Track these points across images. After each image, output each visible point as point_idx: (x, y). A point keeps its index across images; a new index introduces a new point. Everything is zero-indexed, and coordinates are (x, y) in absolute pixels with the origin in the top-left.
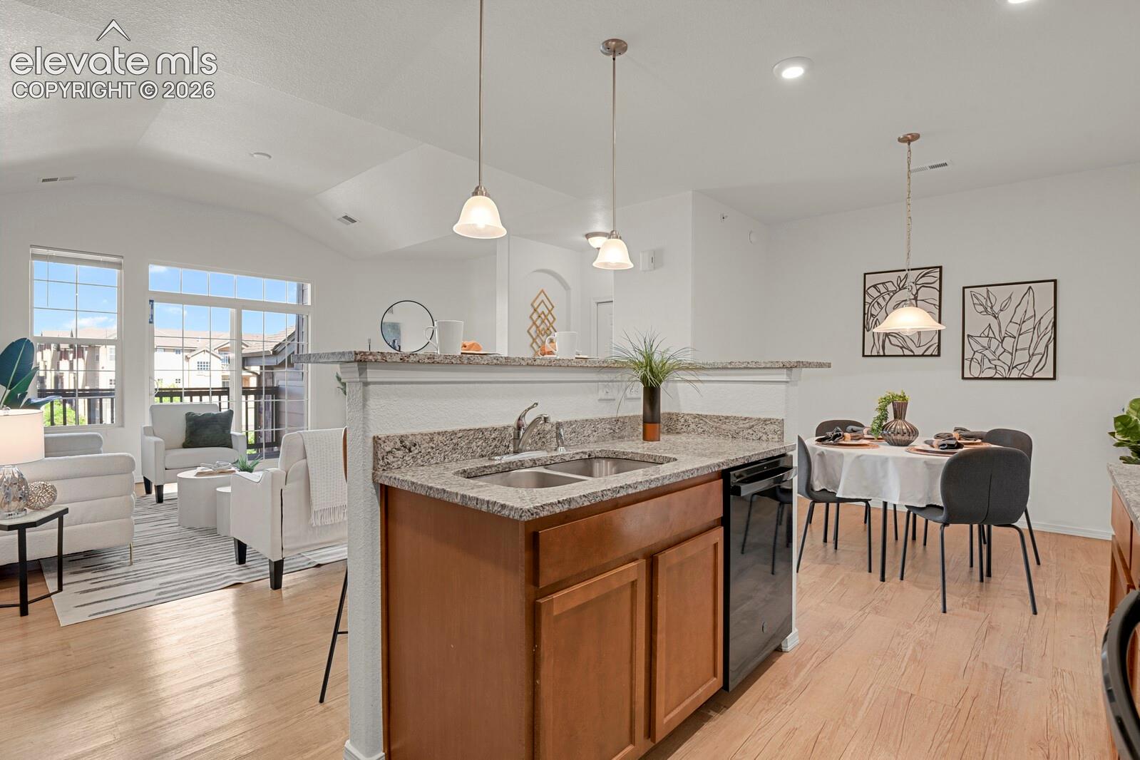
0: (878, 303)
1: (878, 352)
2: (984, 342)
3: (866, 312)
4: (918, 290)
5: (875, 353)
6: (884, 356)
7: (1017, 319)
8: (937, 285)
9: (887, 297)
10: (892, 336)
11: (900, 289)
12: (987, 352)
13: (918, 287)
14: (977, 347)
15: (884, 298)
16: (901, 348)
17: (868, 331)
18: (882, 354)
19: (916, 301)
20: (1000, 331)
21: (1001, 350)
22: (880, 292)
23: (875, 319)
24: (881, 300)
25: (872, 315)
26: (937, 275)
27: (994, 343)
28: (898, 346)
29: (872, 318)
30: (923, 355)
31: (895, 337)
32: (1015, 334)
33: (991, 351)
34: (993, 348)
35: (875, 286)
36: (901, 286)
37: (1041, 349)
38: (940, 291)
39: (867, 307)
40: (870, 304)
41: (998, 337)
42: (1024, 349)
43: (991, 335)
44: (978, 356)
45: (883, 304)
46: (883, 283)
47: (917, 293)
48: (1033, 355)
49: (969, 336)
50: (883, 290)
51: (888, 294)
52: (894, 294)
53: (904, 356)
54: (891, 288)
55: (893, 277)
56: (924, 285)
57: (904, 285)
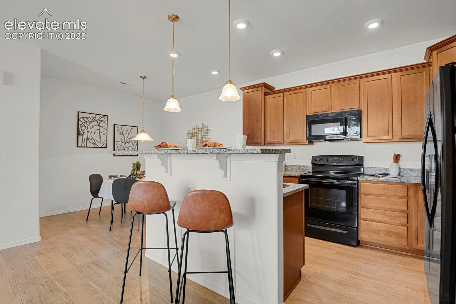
0: (84, 125)
1: (84, 146)
2: (120, 143)
3: (79, 128)
4: (100, 123)
5: (83, 146)
6: (87, 147)
7: (129, 137)
8: (106, 122)
9: (88, 123)
10: (90, 139)
11: (93, 121)
12: (121, 147)
13: (100, 121)
14: (118, 145)
15: (87, 124)
16: (94, 144)
17: (80, 136)
18: (86, 146)
19: (99, 127)
20: (125, 140)
21: (125, 147)
22: (85, 121)
23: (83, 132)
24: (85, 124)
25: (82, 130)
26: (106, 118)
27: (123, 144)
28: (92, 143)
29: (82, 131)
30: (101, 147)
31: (91, 140)
32: (129, 142)
33: (122, 147)
34: (123, 146)
35: (83, 118)
36: (93, 120)
37: (135, 147)
38: (107, 124)
39: (79, 126)
40: (81, 125)
41: (124, 142)
42: (130, 147)
43: (122, 142)
44: (119, 148)
45: (86, 126)
46: (87, 117)
47: (99, 124)
48: (133, 148)
49: (116, 141)
50: (86, 120)
51: (89, 122)
52: (91, 123)
53: (95, 147)
54: (90, 120)
55: (91, 116)
56: (102, 121)
57: (95, 120)
